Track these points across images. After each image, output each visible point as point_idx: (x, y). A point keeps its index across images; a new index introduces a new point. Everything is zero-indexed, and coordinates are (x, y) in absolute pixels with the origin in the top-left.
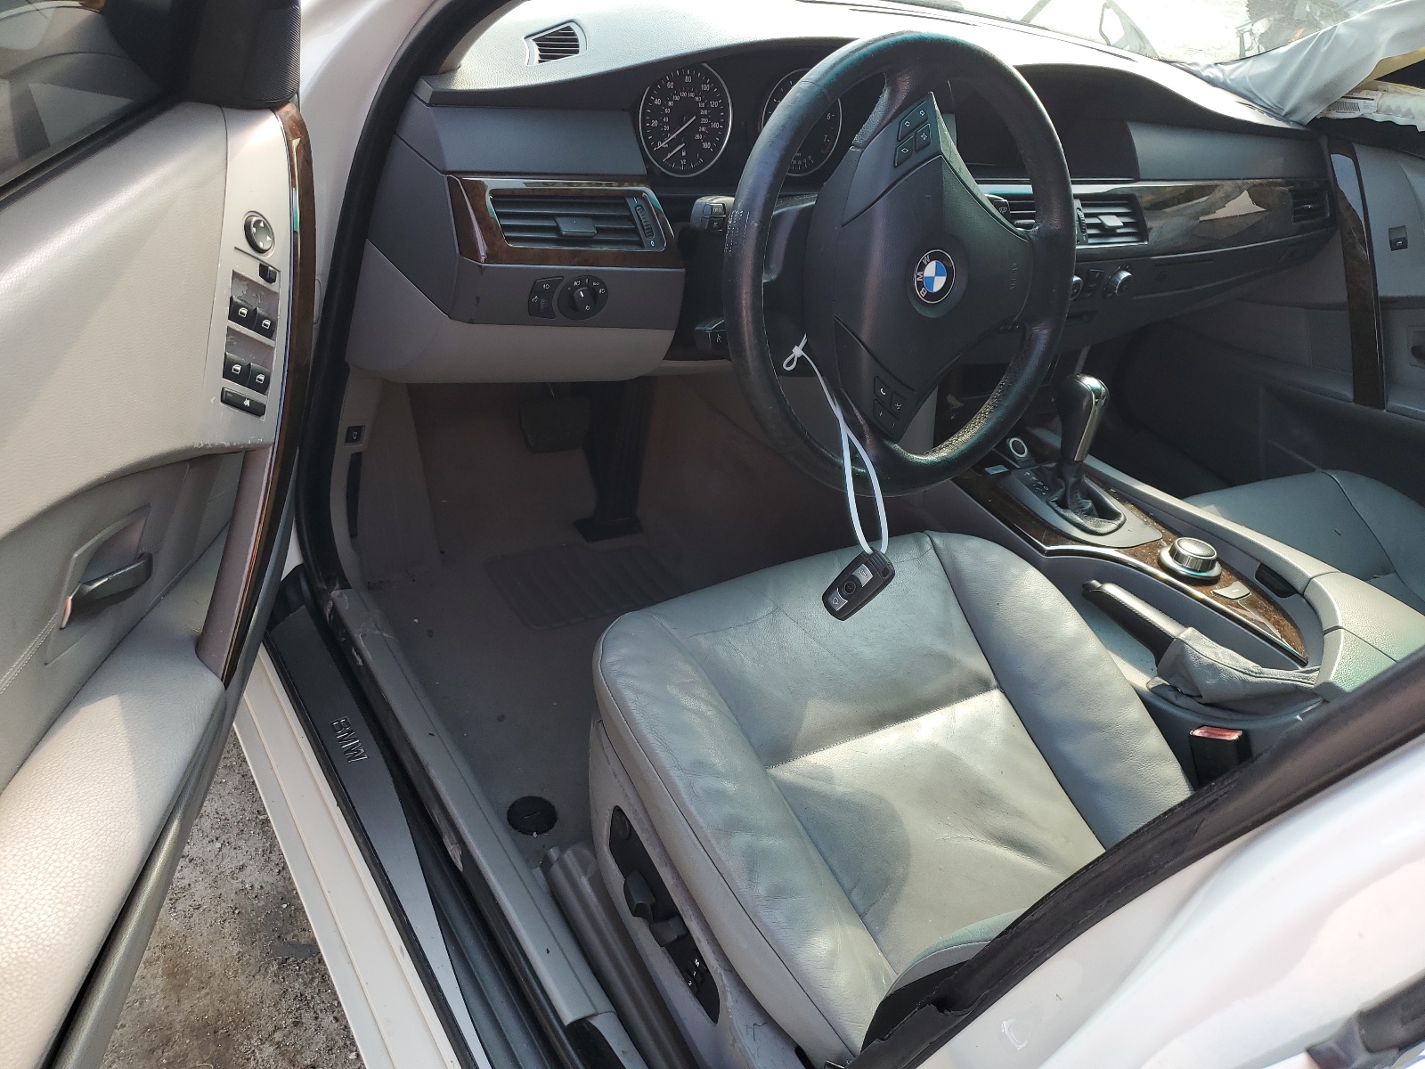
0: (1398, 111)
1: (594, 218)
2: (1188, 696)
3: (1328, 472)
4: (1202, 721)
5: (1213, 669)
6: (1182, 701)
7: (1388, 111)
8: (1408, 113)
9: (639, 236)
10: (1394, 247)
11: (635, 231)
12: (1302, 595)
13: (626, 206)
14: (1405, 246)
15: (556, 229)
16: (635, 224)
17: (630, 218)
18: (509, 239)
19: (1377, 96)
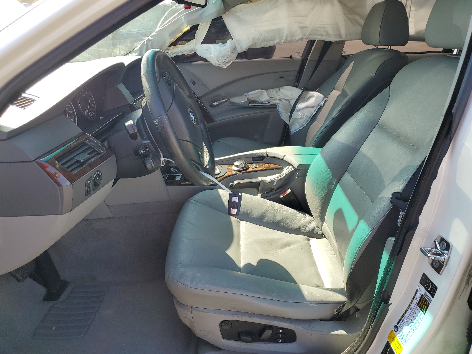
0: (178, 52)
1: (84, 151)
2: (270, 192)
3: (217, 141)
4: (279, 194)
5: (273, 181)
6: (270, 194)
7: (175, 53)
8: (181, 52)
9: (97, 151)
10: (194, 85)
11: (94, 151)
12: (268, 156)
13: (86, 144)
14: (195, 83)
15: (78, 161)
16: (93, 148)
17: (90, 148)
18: (71, 171)
19: (170, 51)
